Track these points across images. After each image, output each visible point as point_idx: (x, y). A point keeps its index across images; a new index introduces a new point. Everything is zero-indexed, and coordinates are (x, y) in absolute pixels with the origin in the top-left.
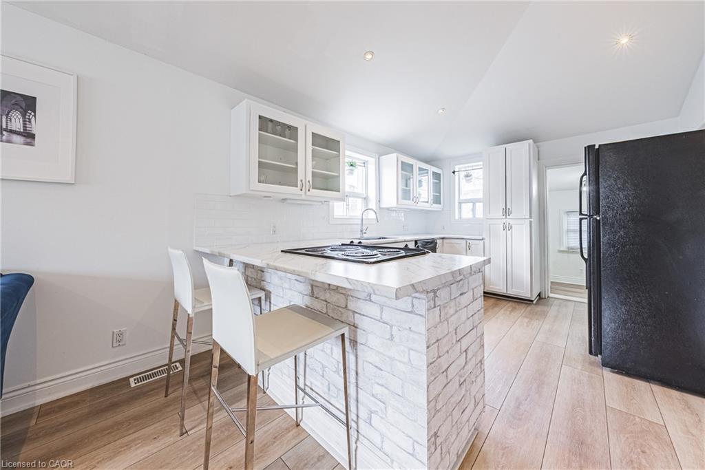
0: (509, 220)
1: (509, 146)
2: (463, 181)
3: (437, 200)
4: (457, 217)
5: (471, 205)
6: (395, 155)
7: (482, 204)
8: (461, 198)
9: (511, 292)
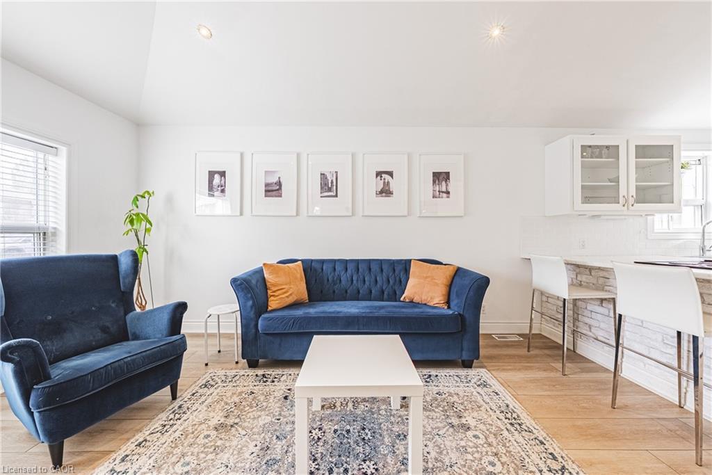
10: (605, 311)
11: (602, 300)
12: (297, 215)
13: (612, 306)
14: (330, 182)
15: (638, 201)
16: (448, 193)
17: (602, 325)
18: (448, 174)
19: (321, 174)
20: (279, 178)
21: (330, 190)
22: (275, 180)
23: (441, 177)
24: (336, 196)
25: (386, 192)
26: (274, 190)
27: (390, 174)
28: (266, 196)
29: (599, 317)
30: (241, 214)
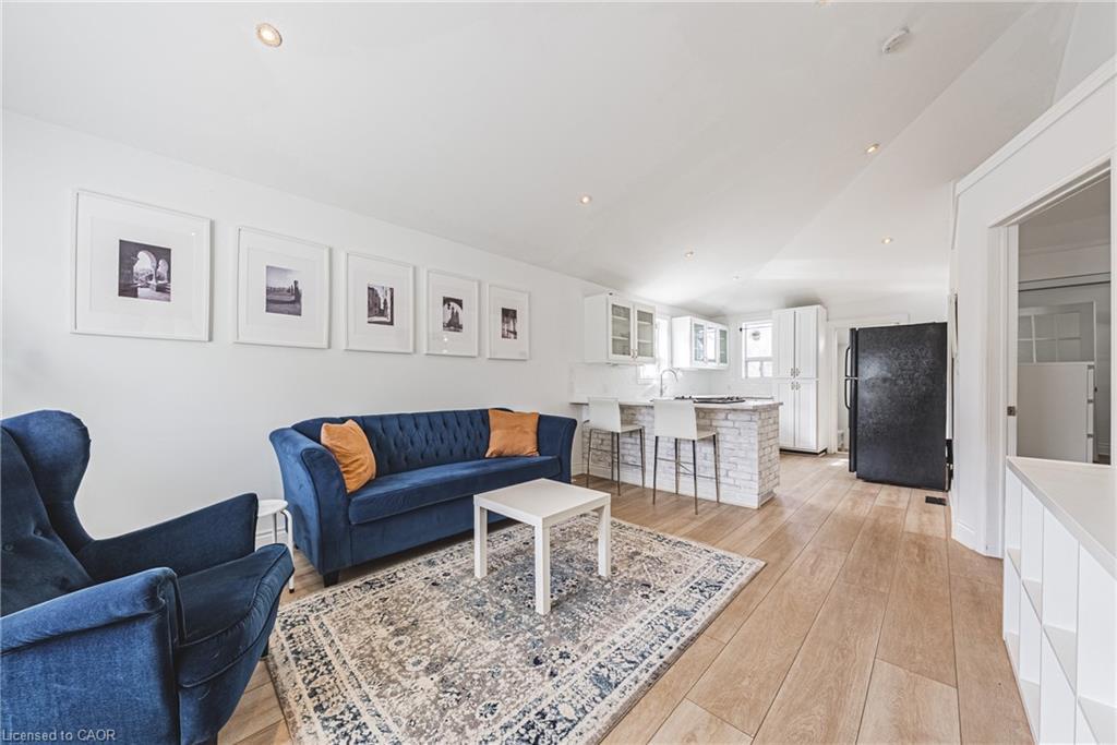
0: (797, 379)
1: (798, 309)
2: (750, 340)
3: (723, 359)
4: (744, 376)
5: (758, 363)
6: (689, 318)
7: (770, 363)
8: (749, 356)
9: (799, 447)
10: (632, 441)
11: (631, 432)
12: (329, 347)
13: (639, 436)
14: (382, 301)
15: (639, 354)
16: (515, 333)
17: (632, 452)
18: (515, 312)
19: (369, 288)
20: (296, 282)
21: (382, 313)
22: (287, 284)
23: (509, 314)
24: (391, 323)
25: (454, 324)
26: (285, 300)
27: (459, 303)
28: (267, 311)
29: (629, 446)
30: (211, 339)
